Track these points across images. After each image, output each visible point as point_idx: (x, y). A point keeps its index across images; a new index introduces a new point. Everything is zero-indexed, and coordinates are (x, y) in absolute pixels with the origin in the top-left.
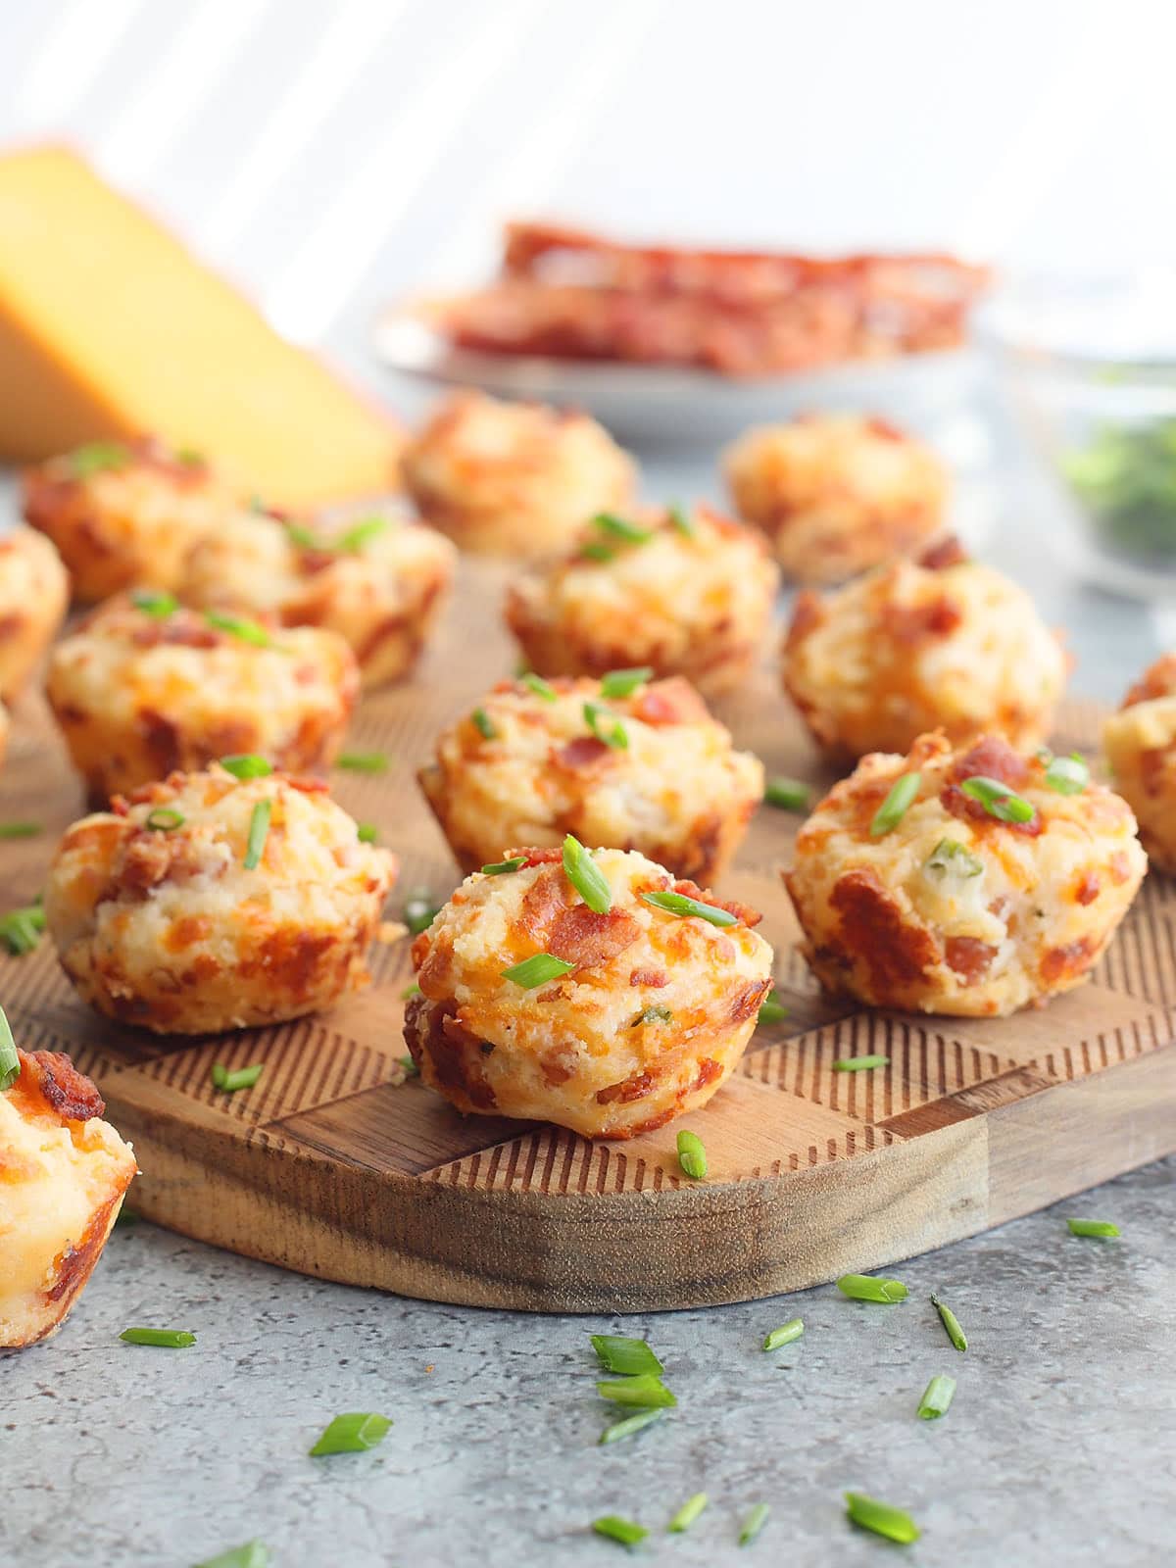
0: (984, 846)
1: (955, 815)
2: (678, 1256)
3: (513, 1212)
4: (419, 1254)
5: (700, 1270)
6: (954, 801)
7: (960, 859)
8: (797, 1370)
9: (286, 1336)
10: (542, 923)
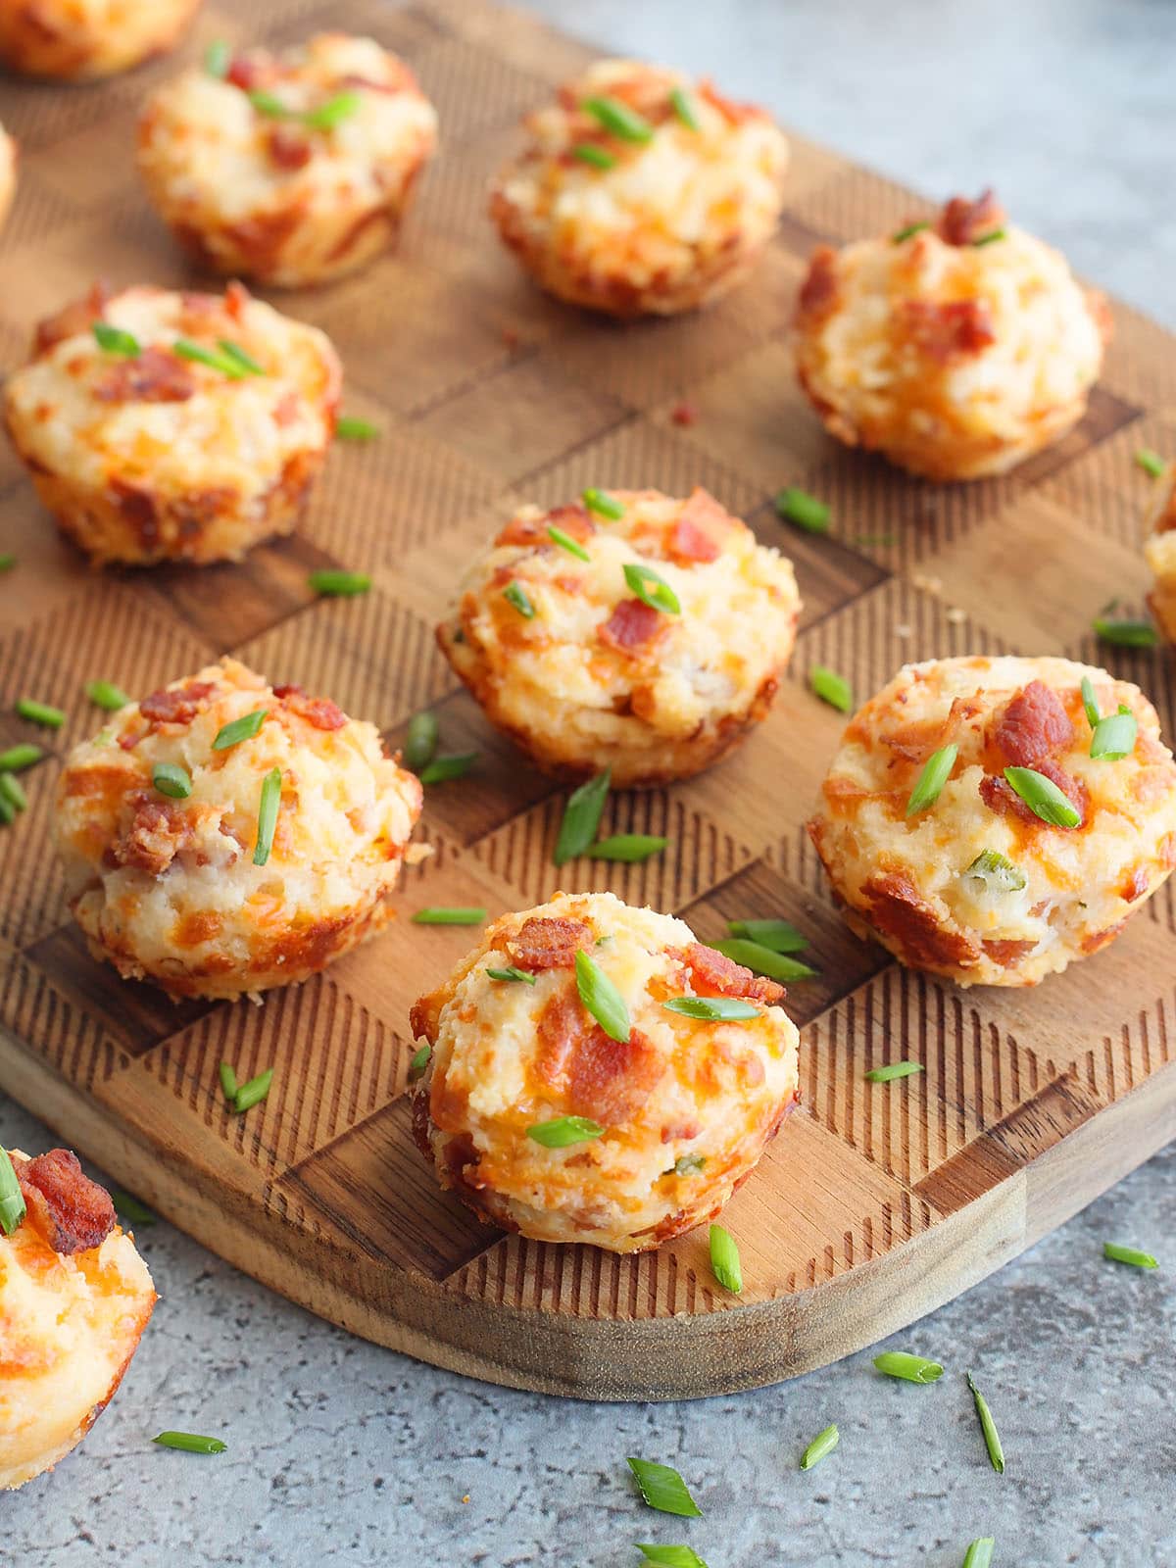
0: (1027, 855)
1: (997, 811)
2: (712, 1360)
3: (543, 1328)
4: (448, 1342)
5: (734, 1369)
6: (995, 799)
7: (1001, 872)
8: (835, 1503)
9: (317, 1433)
10: (560, 1066)
